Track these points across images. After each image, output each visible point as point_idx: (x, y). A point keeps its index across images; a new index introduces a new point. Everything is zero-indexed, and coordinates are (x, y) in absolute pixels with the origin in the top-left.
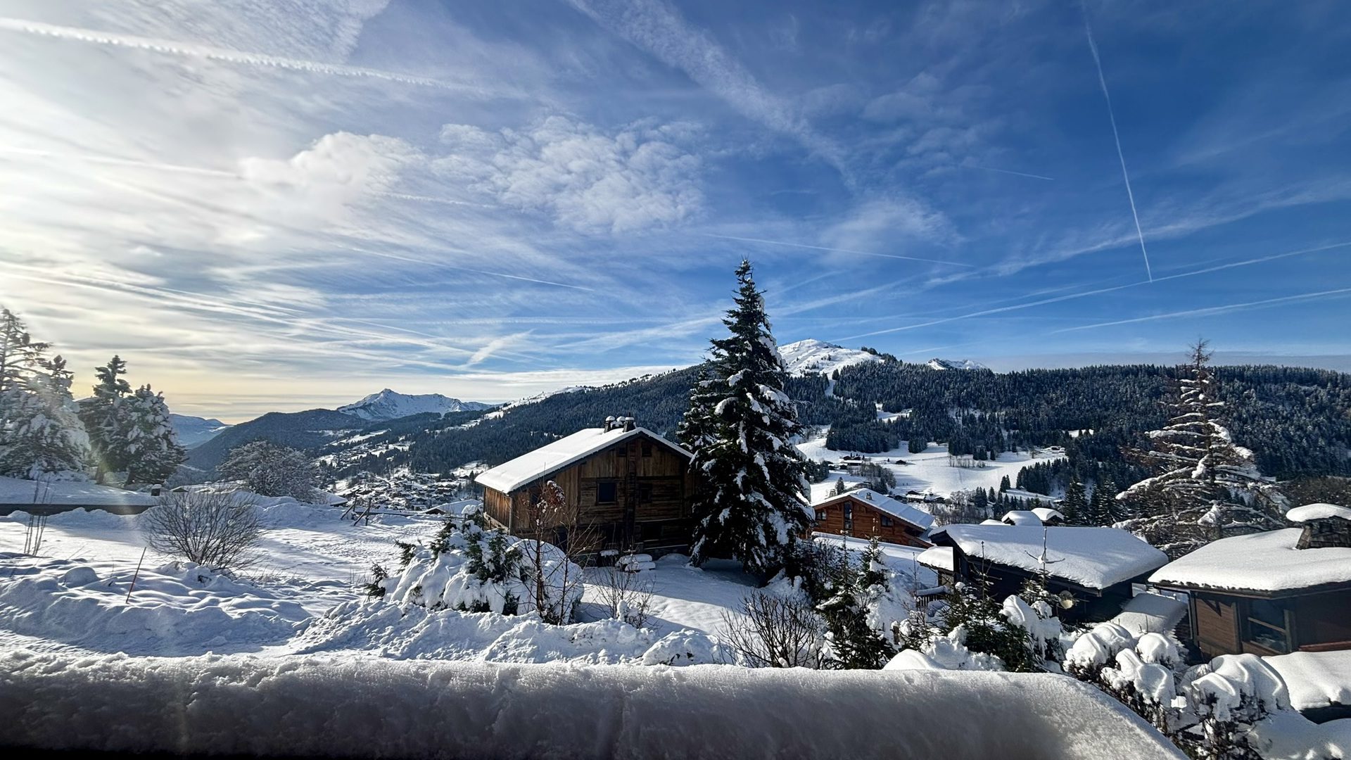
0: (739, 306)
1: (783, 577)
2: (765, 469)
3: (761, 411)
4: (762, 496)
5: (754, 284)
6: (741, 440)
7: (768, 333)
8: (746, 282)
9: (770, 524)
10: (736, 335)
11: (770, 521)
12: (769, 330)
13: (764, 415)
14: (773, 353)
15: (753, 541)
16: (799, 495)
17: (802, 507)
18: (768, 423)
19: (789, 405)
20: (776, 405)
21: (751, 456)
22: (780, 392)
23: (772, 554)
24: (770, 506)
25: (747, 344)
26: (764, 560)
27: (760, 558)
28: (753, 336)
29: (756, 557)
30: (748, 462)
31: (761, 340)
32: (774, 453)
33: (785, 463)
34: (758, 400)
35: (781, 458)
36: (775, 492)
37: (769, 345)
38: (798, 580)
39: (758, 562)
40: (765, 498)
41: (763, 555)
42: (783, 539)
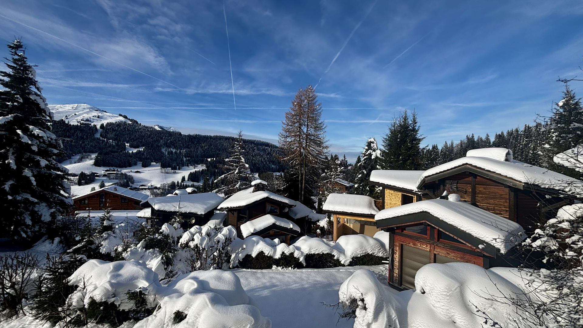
0: (11, 70)
1: (46, 240)
2: (33, 179)
3: (30, 142)
4: (30, 195)
5: (26, 58)
6: (11, 161)
7: (39, 93)
8: (18, 55)
9: (36, 212)
10: (7, 89)
11: (36, 209)
12: (40, 92)
13: (32, 145)
14: (42, 106)
15: (21, 223)
16: (62, 192)
17: (64, 199)
18: (37, 150)
19: (56, 140)
20: (43, 140)
21: (20, 170)
22: (48, 132)
23: (37, 228)
24: (36, 200)
25: (17, 98)
26: (29, 233)
27: (26, 232)
28: (25, 94)
29: (22, 233)
30: (17, 174)
31: (32, 97)
32: (41, 168)
33: (51, 174)
34: (28, 136)
35: (48, 172)
36: (41, 192)
37: (39, 101)
38: (57, 240)
39: (24, 235)
40: (32, 196)
41: (29, 230)
42: (46, 217)
